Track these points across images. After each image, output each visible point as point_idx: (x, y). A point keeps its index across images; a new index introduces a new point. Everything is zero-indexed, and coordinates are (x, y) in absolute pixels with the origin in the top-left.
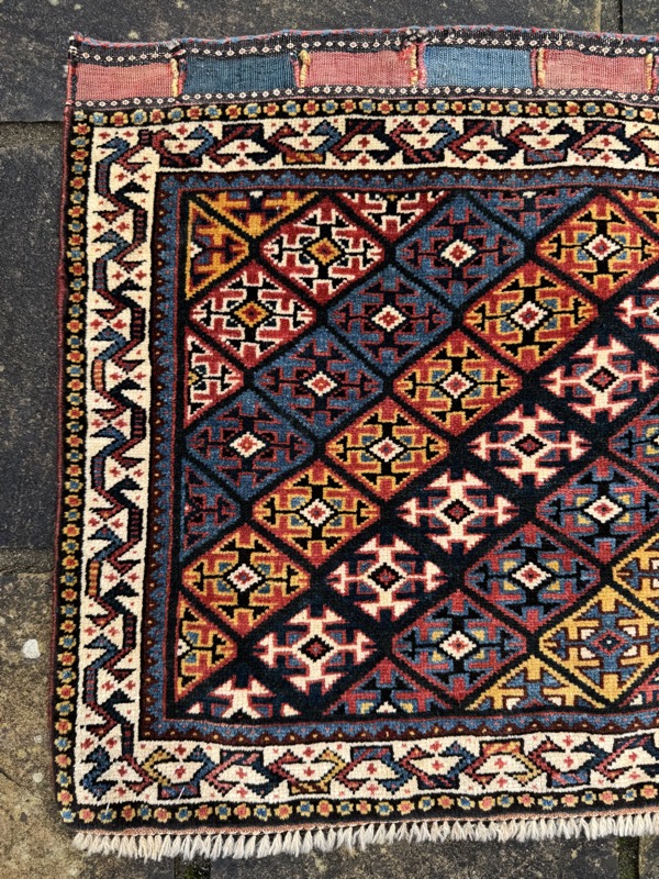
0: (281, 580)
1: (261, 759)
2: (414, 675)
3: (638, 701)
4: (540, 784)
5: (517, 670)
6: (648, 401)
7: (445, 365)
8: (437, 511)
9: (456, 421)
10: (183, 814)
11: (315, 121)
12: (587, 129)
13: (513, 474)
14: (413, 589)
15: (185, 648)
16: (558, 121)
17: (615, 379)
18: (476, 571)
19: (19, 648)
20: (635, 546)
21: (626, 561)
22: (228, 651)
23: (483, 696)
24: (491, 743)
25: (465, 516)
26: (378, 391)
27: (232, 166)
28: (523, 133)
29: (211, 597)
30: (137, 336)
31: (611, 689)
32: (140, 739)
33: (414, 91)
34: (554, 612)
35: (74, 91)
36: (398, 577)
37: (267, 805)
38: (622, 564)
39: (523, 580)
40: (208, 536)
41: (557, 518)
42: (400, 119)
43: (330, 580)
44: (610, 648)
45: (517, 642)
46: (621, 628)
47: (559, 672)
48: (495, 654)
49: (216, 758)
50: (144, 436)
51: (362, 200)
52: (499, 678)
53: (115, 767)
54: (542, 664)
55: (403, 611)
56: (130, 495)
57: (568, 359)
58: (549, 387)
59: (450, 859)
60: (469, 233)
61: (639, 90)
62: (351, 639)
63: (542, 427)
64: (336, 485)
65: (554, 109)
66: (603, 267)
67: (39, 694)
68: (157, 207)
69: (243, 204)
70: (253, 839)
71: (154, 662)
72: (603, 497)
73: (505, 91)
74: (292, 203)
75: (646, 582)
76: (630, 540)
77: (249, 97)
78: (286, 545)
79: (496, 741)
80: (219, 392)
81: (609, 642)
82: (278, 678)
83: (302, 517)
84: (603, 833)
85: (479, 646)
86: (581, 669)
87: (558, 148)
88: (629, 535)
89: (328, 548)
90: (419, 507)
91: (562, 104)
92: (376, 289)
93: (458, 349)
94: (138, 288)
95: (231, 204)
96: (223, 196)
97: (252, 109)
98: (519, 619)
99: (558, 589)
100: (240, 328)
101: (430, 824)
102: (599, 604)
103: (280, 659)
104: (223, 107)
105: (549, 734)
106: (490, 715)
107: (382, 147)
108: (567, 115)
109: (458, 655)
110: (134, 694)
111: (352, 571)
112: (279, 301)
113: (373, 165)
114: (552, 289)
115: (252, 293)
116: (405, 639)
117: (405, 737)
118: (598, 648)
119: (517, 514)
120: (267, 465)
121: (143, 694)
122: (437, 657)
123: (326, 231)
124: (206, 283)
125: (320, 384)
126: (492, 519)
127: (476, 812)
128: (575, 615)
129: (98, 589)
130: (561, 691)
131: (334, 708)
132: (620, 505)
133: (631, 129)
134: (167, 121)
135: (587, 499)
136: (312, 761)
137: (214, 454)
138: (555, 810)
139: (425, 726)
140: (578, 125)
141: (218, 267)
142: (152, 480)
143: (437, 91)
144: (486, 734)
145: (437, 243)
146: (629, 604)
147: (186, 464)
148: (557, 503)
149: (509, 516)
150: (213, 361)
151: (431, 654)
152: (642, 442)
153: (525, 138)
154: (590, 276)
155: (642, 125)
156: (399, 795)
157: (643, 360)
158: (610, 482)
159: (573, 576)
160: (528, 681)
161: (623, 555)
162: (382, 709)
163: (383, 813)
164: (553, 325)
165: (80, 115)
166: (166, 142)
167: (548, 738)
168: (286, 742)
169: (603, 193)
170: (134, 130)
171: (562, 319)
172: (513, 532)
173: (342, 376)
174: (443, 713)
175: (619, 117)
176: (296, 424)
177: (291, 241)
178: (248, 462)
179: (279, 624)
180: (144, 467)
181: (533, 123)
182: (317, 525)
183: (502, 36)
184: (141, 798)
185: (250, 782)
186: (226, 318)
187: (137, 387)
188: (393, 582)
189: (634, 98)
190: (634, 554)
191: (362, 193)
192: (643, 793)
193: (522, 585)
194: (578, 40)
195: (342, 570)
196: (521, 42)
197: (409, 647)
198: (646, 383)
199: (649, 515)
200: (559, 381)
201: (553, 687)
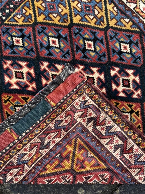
2: (144, 52)
5: (117, 27)
6: (13, 57)
8: (96, 86)
14: (122, 73)
17: (16, 72)
18: (102, 61)
20: (56, 25)
21: (62, 24)
24: (142, 17)
25: (90, 77)
36: (123, 80)
38: (64, 24)
39: (93, 46)
41: (68, 53)
43: (140, 97)
44: (89, 7)
45: (110, 33)
46: (81, 9)
47: (108, 15)
48: (118, 36)
52: (124, 29)
54: (109, 21)
55: (130, 70)
57: (23, 89)
58: (35, 87)
72: (51, 45)
75: (63, 13)
78: (142, 117)
79: (140, 15)
81: (88, 9)
83: (131, 120)
85: (120, 42)
86: (102, 10)
88: (54, 29)
89: (133, 105)
98: (104, 38)
99: (86, 35)
102: (80, 20)
105: (126, 3)
106: (135, 23)
109: (128, 46)
111: (133, 93)
114: (8, 112)
116: (137, 63)
118: (92, 10)
119: (77, 64)
122: (134, 51)
126: (84, 70)
128: (89, 24)
130: (112, 10)
132: (48, 39)
135: (55, 49)
144: (141, 20)
146: (73, 12)
148: (64, 56)
149: (79, 66)
151: (134, 53)
152: (26, 49)
157: (4, 69)
158: (45, 47)
159: (79, 34)
160: (117, 21)
161: (61, 26)
164: (17, 103)
167: (127, 2)
171: (14, 102)
172: (82, 61)
182: (130, 114)
188: (126, 80)
190: (58, 23)
193: (94, 45)
195: (135, 96)
197: (138, 60)
198: (9, 62)
199: (44, 29)
200: (31, 86)
201: (113, 13)
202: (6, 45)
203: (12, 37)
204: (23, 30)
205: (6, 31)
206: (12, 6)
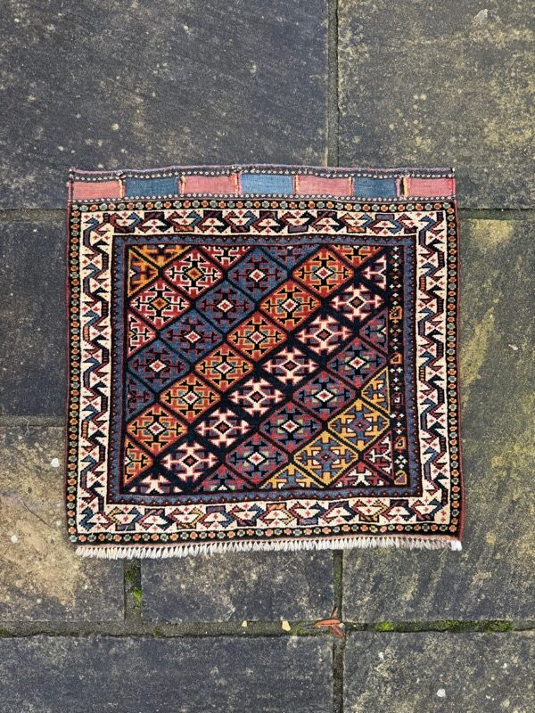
0: (173, 429)
1: (164, 512)
2: (235, 472)
3: (340, 485)
4: (294, 524)
5: (284, 470)
6: (346, 345)
7: (252, 328)
8: (247, 397)
9: (257, 355)
10: (127, 538)
11: (189, 211)
12: (318, 215)
13: (283, 379)
14: (236, 433)
15: (128, 461)
16: (305, 211)
17: (330, 335)
18: (265, 425)
19: (49, 462)
20: (339, 413)
21: (334, 419)
22: (149, 462)
23: (267, 482)
24: (271, 504)
25: (260, 399)
26: (220, 340)
27: (150, 233)
28: (288, 218)
29: (141, 437)
30: (105, 314)
31: (327, 479)
32: (107, 503)
33: (236, 196)
34: (301, 443)
35: (72, 195)
36: (229, 428)
37: (167, 534)
38: (333, 421)
39: (287, 428)
40: (139, 409)
41: (302, 400)
42: (230, 210)
43: (197, 429)
44: (326, 460)
45: (284, 457)
46: (332, 450)
47: (303, 471)
48: (273, 462)
49: (143, 513)
50: (108, 362)
51: (212, 250)
52: (275, 474)
53: (96, 517)
54: (295, 467)
55: (231, 443)
56: (102, 390)
57: (307, 326)
58: (299, 339)
59: (254, 561)
60: (262, 266)
61: (345, 194)
62: (207, 457)
63: (296, 357)
64: (200, 385)
65: (302, 206)
66: (324, 282)
67: (59, 484)
68: (113, 253)
69: (155, 251)
70: (160, 550)
71: (114, 468)
72: (324, 390)
73: (280, 196)
74: (179, 251)
75: (344, 429)
76: (337, 410)
77: (157, 198)
78: (176, 413)
79: (274, 504)
80: (144, 341)
81: (326, 457)
82: (172, 475)
83: (184, 400)
84: (324, 548)
85: (266, 459)
86: (313, 470)
87: (304, 225)
88: (336, 408)
89: (196, 414)
90: (239, 395)
91: (307, 203)
92: (219, 292)
93: (257, 320)
94: (105, 291)
95: (149, 251)
96: (145, 247)
97: (158, 205)
98: (284, 446)
99: (302, 432)
100: (154, 310)
101: (243, 543)
102: (321, 439)
103: (173, 466)
104: (145, 203)
105: (298, 500)
106: (271, 491)
107: (221, 224)
108: (309, 208)
109: (256, 463)
110: (104, 483)
111: (207, 425)
112: (173, 297)
113: (217, 233)
114: (300, 293)
115: (160, 294)
116: (232, 456)
117: (231, 502)
118: (321, 460)
119: (284, 398)
120: (167, 375)
121: (108, 483)
122: (246, 464)
123: (195, 264)
124: (138, 289)
125: (193, 337)
126: (272, 400)
127: (264, 537)
128: (310, 444)
129: (87, 434)
130: (304, 480)
131: (198, 488)
132: (332, 393)
133: (340, 214)
134: (117, 210)
135: (317, 391)
136: (189, 514)
137: (141, 371)
138: (301, 536)
139: (241, 496)
140: (314, 213)
141: (143, 281)
142: (112, 383)
143: (247, 196)
144: (269, 500)
145: (247, 271)
146: (336, 440)
147: (128, 375)
148: (302, 393)
149: (281, 399)
150: (141, 326)
151: (243, 463)
152: (343, 364)
153: (288, 220)
154: (317, 287)
155: (346, 212)
156: (228, 529)
157: (344, 326)
158: (327, 383)
159: (309, 426)
160: (288, 475)
161: (334, 417)
162: (220, 489)
163: (221, 537)
164: (300, 310)
165: (75, 207)
166: (117, 221)
167: (298, 502)
168: (176, 504)
169: (325, 247)
170: (101, 214)
171: (304, 307)
172: (283, 406)
173: (203, 333)
174: (250, 490)
175: (335, 208)
176: (181, 356)
177: (179, 269)
178: (158, 374)
179: (173, 450)
180: (108, 376)
181: (293, 212)
182: (191, 404)
183: (278, 169)
184: (108, 531)
185: (159, 523)
186: (147, 306)
187: (105, 339)
188: (226, 430)
189: (343, 198)
190: (338, 417)
191: (212, 246)
192: (343, 529)
193: (286, 431)
194: (314, 171)
195: (202, 425)
196: (287, 172)
197: (233, 460)
198: (345, 337)
199: (346, 398)
200: (304, 336)
201: (300, 478)
202: (364, 349)
203: (367, 362)
204: (364, 378)
205: (377, 361)
206: (397, 388)
